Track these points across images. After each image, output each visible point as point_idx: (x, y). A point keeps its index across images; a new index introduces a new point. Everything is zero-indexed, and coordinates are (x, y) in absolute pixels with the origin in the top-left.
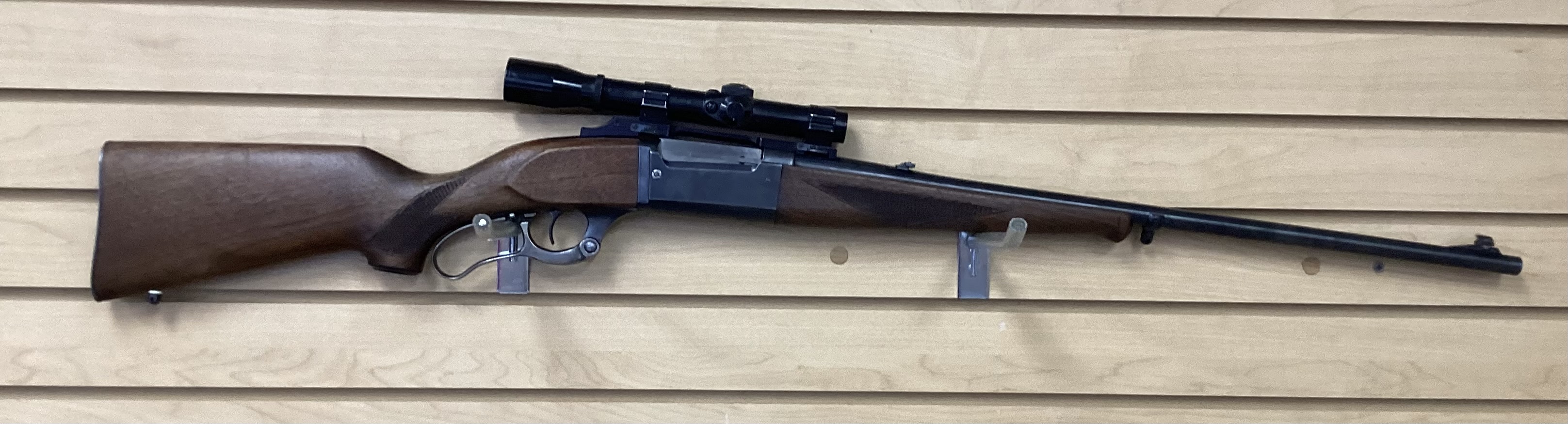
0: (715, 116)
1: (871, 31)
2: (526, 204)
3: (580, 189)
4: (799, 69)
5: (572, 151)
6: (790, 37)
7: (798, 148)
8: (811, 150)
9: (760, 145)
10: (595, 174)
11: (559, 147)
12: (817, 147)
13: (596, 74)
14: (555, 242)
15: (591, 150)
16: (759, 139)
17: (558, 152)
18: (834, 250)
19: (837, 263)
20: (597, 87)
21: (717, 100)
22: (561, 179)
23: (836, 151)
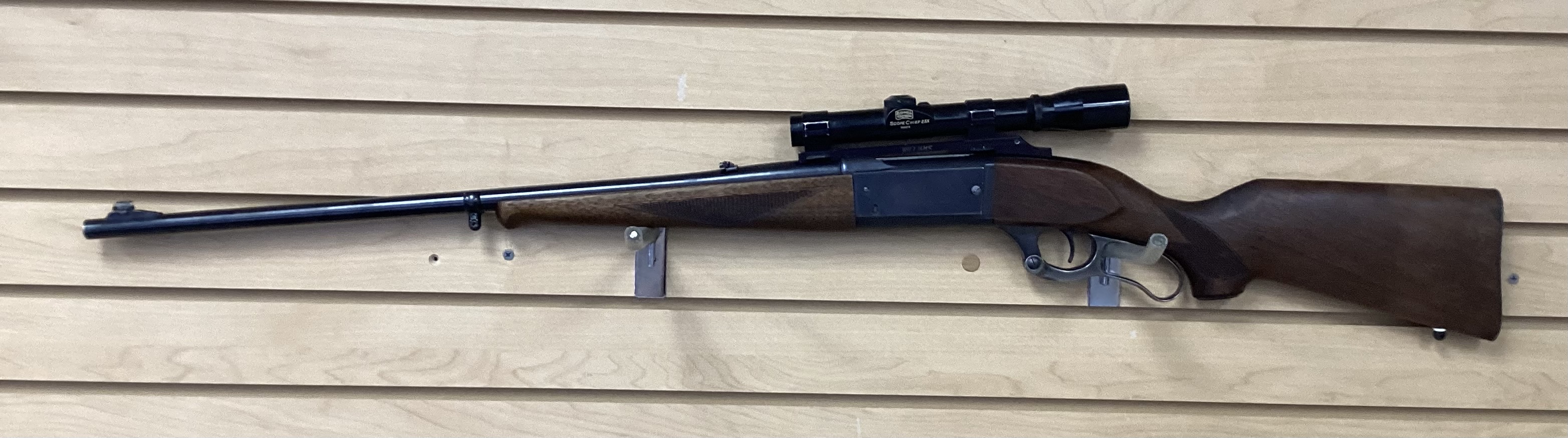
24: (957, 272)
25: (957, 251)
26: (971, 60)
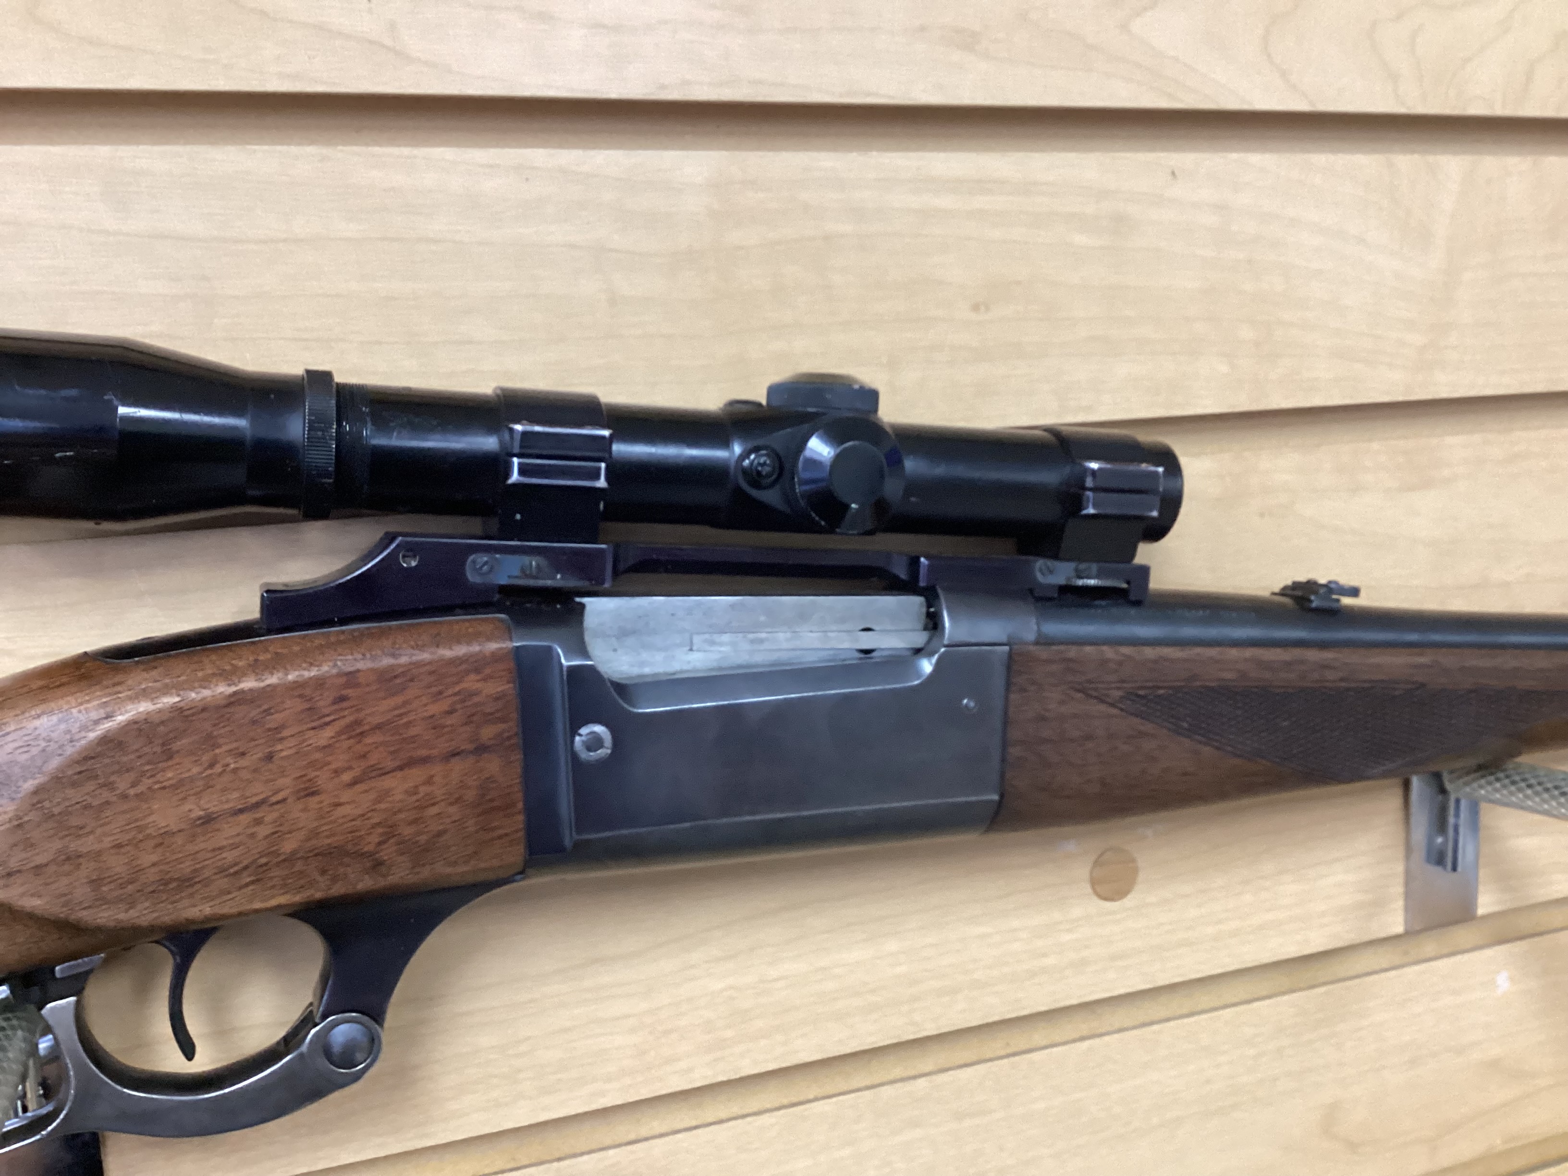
0: (771, 497)
1: (1173, 173)
2: (51, 944)
3: (288, 846)
4: (976, 308)
5: (237, 700)
6: (946, 202)
7: (1040, 578)
8: (1080, 582)
9: (922, 584)
10: (346, 777)
11: (178, 688)
12: (1094, 567)
13: (297, 370)
14: (198, 1049)
15: (320, 683)
16: (914, 562)
17: (178, 711)
18: (1097, 863)
19: (1106, 899)
20: (316, 424)
21: (778, 439)
22: (208, 820)
23: (1144, 571)
24: (1077, 912)
25: (1071, 847)
26: (1080, 239)
